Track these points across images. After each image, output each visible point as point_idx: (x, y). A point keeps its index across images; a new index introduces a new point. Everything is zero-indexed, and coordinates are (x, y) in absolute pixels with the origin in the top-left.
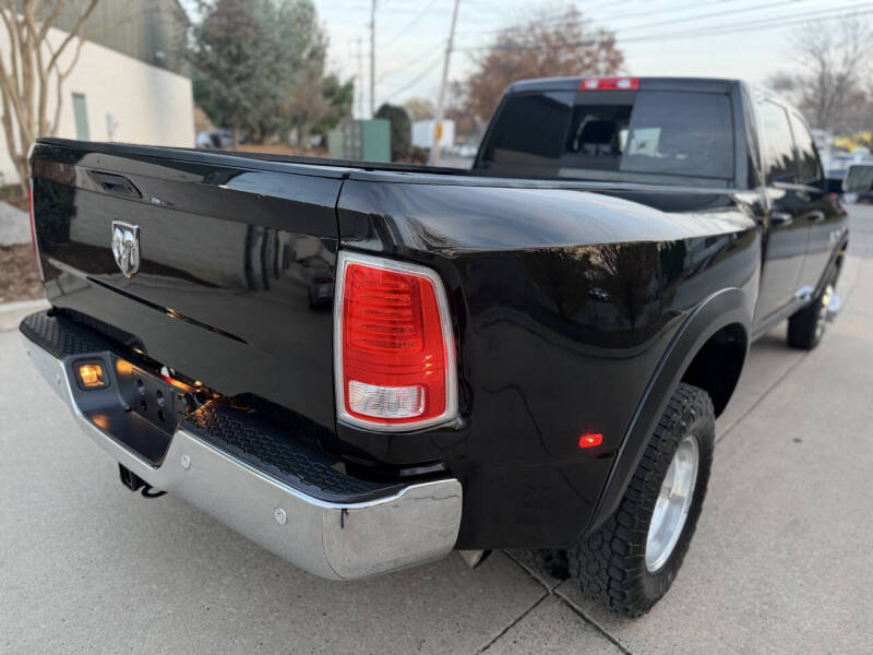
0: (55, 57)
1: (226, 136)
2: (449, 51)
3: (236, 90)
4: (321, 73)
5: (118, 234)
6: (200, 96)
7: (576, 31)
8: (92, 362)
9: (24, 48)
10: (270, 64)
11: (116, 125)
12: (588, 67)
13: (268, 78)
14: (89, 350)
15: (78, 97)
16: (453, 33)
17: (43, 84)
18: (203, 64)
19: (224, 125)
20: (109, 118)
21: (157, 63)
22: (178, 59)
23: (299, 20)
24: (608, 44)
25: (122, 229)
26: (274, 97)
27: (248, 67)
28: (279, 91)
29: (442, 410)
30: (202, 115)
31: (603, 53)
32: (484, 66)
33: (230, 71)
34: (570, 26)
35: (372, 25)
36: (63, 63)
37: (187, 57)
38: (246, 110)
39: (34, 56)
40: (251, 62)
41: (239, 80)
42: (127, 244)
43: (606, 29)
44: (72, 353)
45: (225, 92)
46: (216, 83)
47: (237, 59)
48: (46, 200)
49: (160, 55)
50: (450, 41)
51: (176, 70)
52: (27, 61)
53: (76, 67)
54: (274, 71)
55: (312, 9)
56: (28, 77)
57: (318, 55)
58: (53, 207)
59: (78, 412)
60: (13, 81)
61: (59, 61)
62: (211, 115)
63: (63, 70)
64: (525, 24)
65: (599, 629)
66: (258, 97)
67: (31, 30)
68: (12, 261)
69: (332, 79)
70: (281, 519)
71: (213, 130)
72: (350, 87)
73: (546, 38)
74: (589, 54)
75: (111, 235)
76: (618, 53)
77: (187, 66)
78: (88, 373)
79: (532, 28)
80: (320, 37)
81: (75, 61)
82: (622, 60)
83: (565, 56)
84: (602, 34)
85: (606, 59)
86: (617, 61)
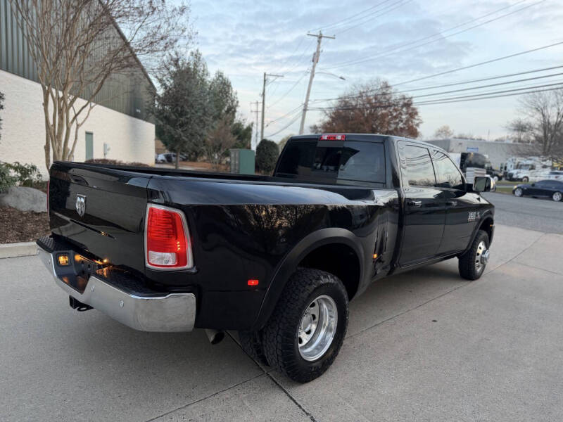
0: (76, 115)
1: (174, 156)
2: (305, 110)
3: (179, 131)
4: (232, 121)
5: (79, 199)
6: (160, 133)
7: (387, 97)
8: (64, 255)
9: (61, 111)
10: (200, 117)
11: (109, 150)
12: (396, 117)
13: (198, 124)
14: (64, 250)
15: (89, 134)
16: (307, 100)
17: (68, 129)
18: (161, 116)
19: (172, 150)
20: (105, 145)
21: (136, 115)
22: (148, 113)
23: (221, 92)
24: (408, 105)
25: (80, 197)
26: (201, 135)
27: (187, 118)
28: (205, 132)
29: (185, 264)
30: (161, 144)
31: (404, 109)
32: (331, 117)
33: (177, 121)
34: (384, 94)
35: (264, 95)
36: (80, 118)
37: (153, 113)
38: (185, 142)
39: (65, 115)
40: (189, 116)
41: (181, 126)
42: (81, 203)
43: (406, 96)
44: (56, 250)
45: (173, 132)
46: (168, 126)
47: (181, 114)
48: (56, 188)
49: (138, 111)
50: (306, 105)
51: (146, 119)
52: (61, 118)
53: (87, 121)
54: (201, 121)
55: (229, 86)
56: (61, 125)
57: (232, 111)
58: (58, 191)
59: (55, 275)
60: (53, 128)
61: (78, 117)
62: (166, 144)
63: (80, 122)
64: (356, 93)
65: (281, 387)
66: (192, 135)
67: (65, 103)
68: (40, 220)
69: (239, 124)
70: (121, 305)
71: (167, 152)
72: (249, 129)
73: (369, 102)
74: (396, 110)
75: (76, 199)
76: (414, 109)
77: (152, 117)
78: (62, 260)
79: (361, 96)
80: (233, 101)
81: (87, 117)
82: (416, 113)
83: (381, 112)
84: (404, 99)
85: (407, 113)
86: (413, 114)
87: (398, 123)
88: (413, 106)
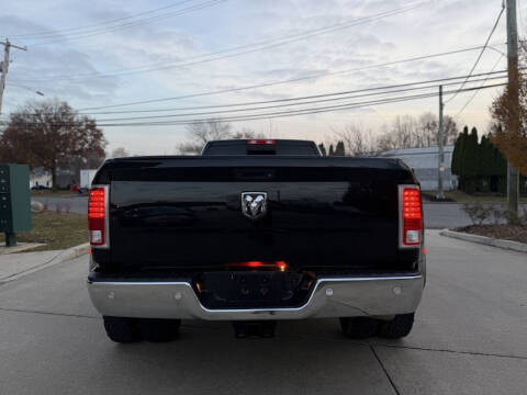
7: (69, 117)
12: (80, 138)
24: (92, 127)
31: (89, 131)
34: (63, 114)
43: (89, 119)
64: (32, 112)
73: (49, 120)
74: (80, 131)
76: (99, 131)
79: (38, 115)
82: (102, 135)
83: (62, 132)
84: (87, 121)
85: (91, 134)
86: (98, 135)
87: (83, 144)
88: (98, 128)
